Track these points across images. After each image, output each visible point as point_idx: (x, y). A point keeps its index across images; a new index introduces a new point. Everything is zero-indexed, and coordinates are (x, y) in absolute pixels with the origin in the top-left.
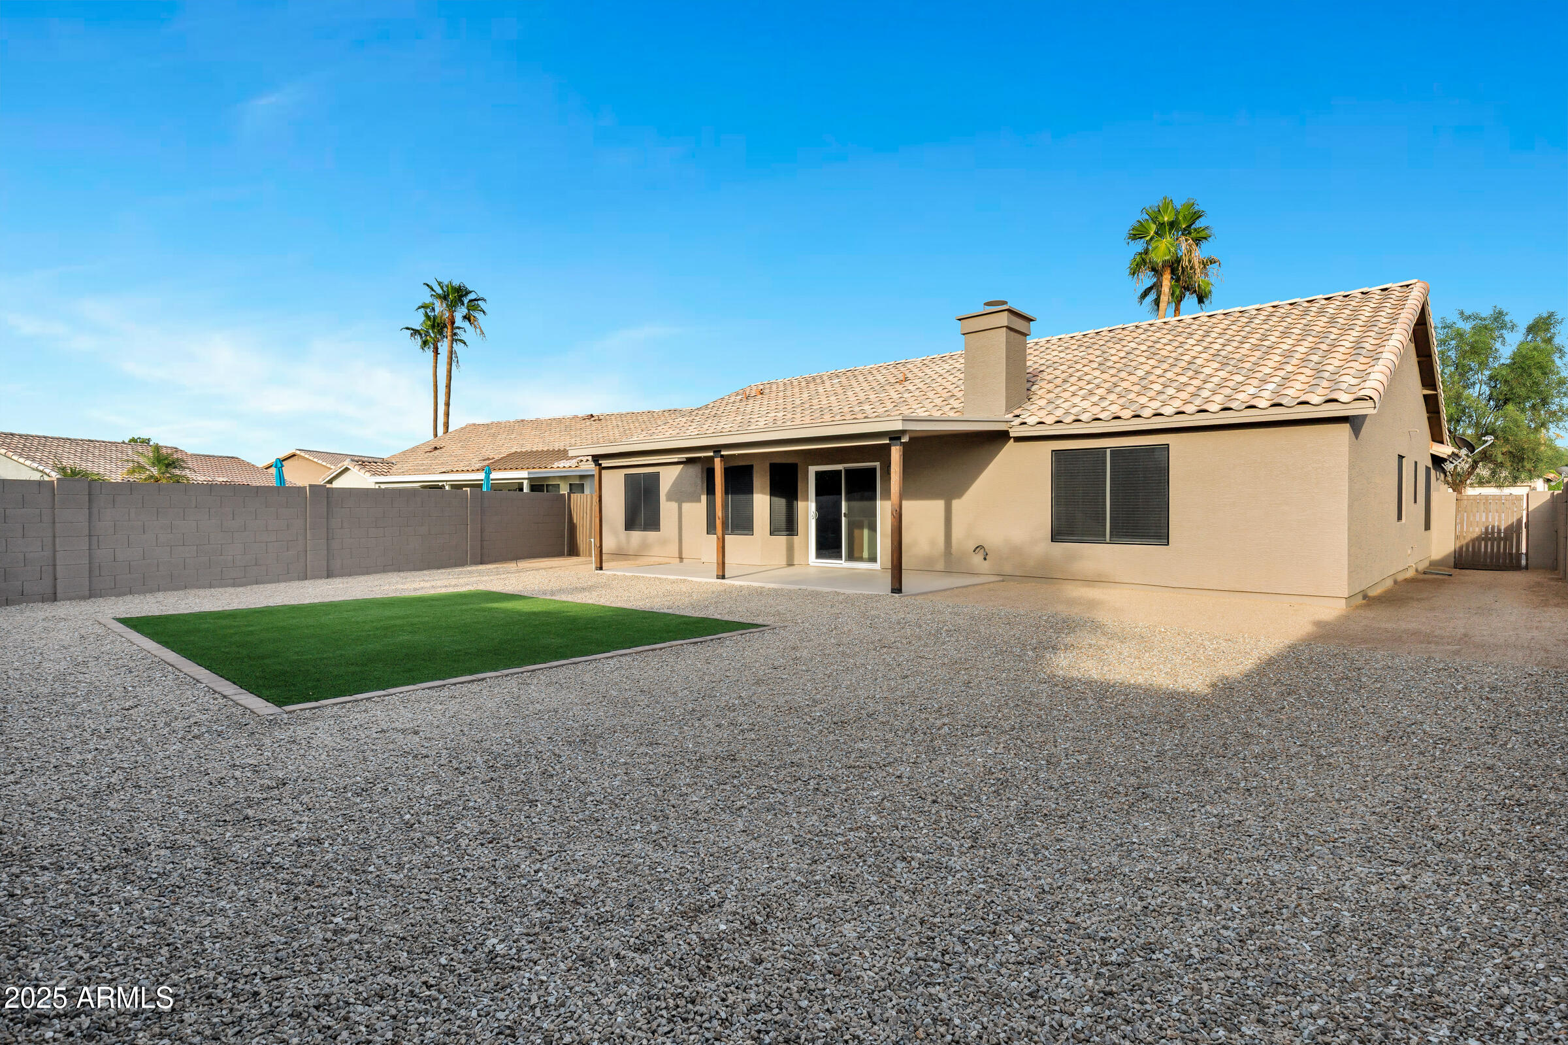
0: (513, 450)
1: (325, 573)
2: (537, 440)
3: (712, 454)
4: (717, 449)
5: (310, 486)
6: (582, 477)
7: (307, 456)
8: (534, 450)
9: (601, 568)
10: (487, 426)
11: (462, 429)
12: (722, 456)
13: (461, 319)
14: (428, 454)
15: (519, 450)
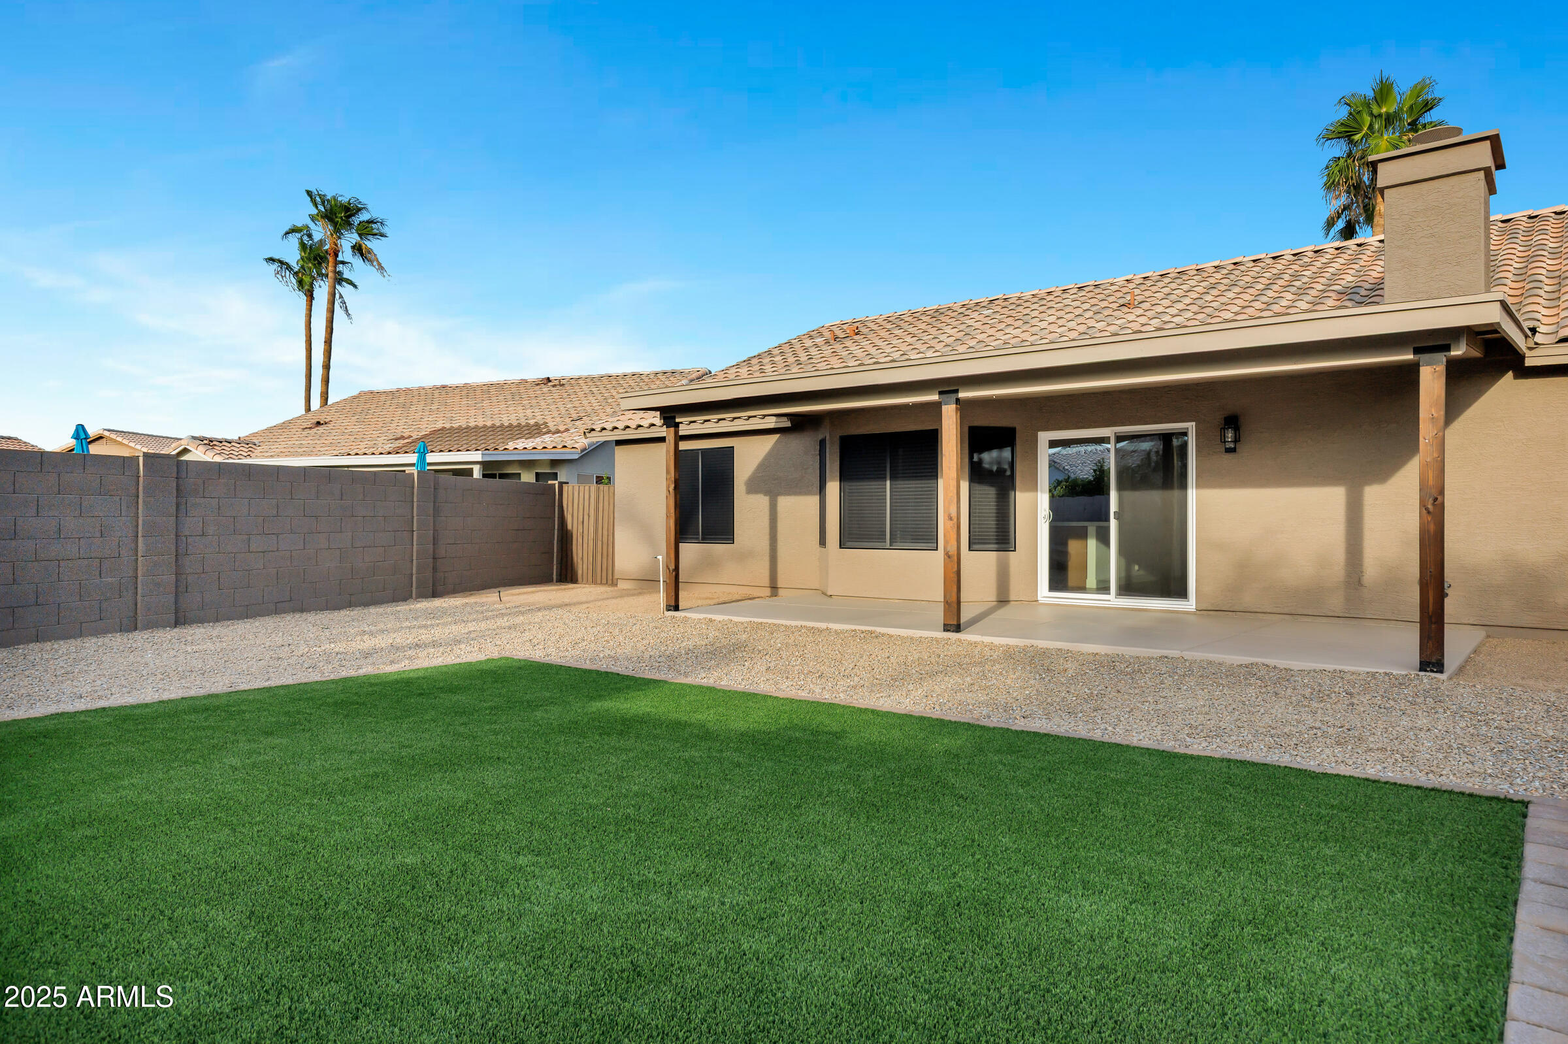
0: (439, 425)
1: (172, 618)
2: (472, 412)
3: (934, 397)
4: (948, 386)
5: (146, 455)
6: (555, 463)
7: (119, 439)
8: (472, 424)
9: (676, 608)
10: (393, 394)
11: (354, 398)
12: (958, 401)
13: (350, 250)
14: (308, 431)
15: (448, 426)
